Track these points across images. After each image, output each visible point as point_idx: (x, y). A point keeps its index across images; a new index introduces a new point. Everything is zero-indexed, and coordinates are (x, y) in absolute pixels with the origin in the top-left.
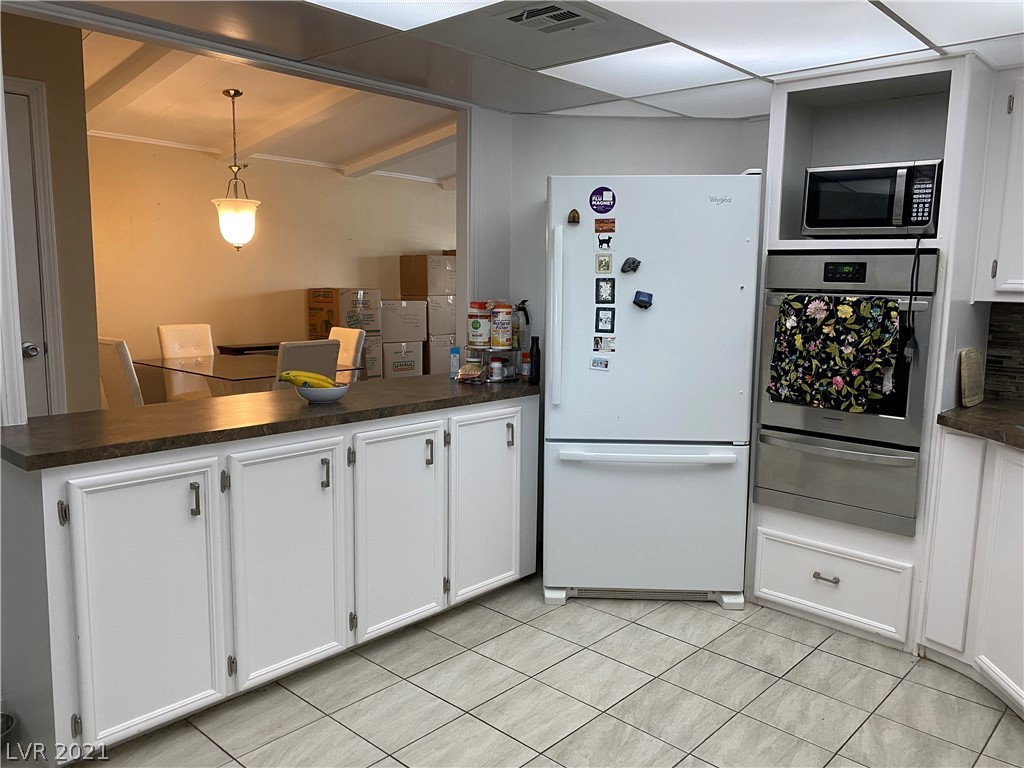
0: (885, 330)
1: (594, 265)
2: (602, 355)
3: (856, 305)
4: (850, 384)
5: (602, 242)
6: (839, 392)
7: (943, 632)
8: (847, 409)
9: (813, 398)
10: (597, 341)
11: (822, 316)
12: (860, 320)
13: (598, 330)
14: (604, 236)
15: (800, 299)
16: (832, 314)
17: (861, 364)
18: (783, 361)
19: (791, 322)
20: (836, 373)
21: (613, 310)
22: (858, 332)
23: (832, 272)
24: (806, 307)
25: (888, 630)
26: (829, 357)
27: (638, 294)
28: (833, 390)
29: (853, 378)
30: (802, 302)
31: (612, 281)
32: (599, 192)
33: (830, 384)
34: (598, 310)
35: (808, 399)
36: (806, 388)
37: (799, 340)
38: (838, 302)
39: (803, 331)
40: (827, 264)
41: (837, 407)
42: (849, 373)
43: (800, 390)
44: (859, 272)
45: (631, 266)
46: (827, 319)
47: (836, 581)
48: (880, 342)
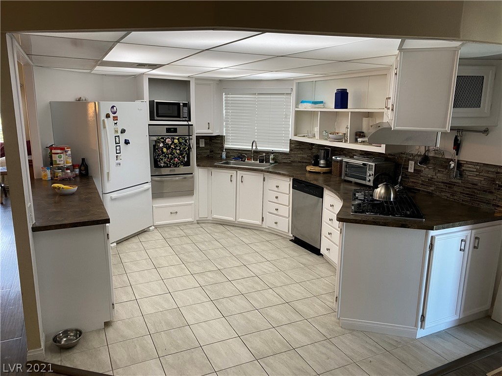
0: (186, 145)
1: (113, 132)
2: (118, 161)
3: (178, 139)
4: (179, 160)
5: (115, 124)
6: (177, 162)
7: (203, 214)
8: (178, 167)
9: (171, 165)
10: (117, 157)
11: (170, 142)
12: (180, 143)
13: (117, 153)
14: (115, 122)
15: (163, 138)
16: (173, 142)
17: (181, 154)
18: (160, 156)
19: (161, 145)
20: (175, 158)
21: (120, 146)
22: (179, 146)
23: (168, 130)
24: (165, 140)
25: (190, 220)
26: (174, 154)
27: (125, 140)
28: (175, 162)
29: (180, 158)
30: (163, 139)
31: (119, 136)
32: (113, 107)
33: (174, 161)
34: (116, 146)
35: (169, 165)
36: (168, 163)
37: (165, 150)
38: (174, 139)
39: (166, 147)
40: (167, 128)
41: (176, 167)
42: (179, 157)
43: (167, 164)
44: (175, 130)
45: (123, 131)
46: (172, 143)
47: (176, 213)
48: (185, 148)
